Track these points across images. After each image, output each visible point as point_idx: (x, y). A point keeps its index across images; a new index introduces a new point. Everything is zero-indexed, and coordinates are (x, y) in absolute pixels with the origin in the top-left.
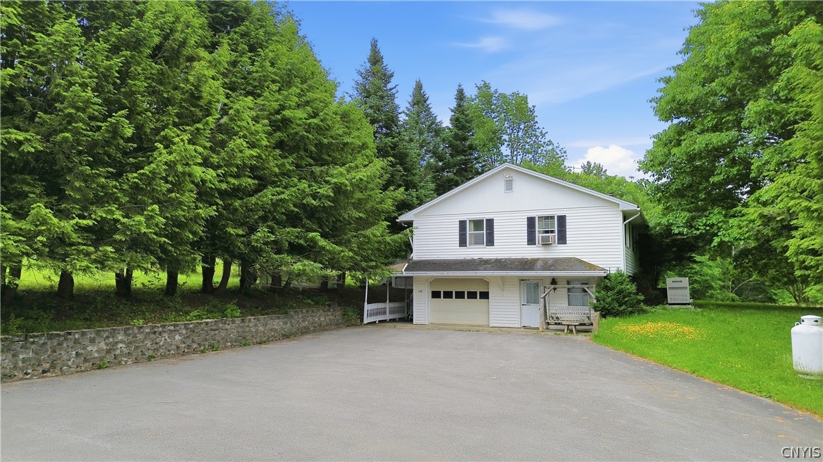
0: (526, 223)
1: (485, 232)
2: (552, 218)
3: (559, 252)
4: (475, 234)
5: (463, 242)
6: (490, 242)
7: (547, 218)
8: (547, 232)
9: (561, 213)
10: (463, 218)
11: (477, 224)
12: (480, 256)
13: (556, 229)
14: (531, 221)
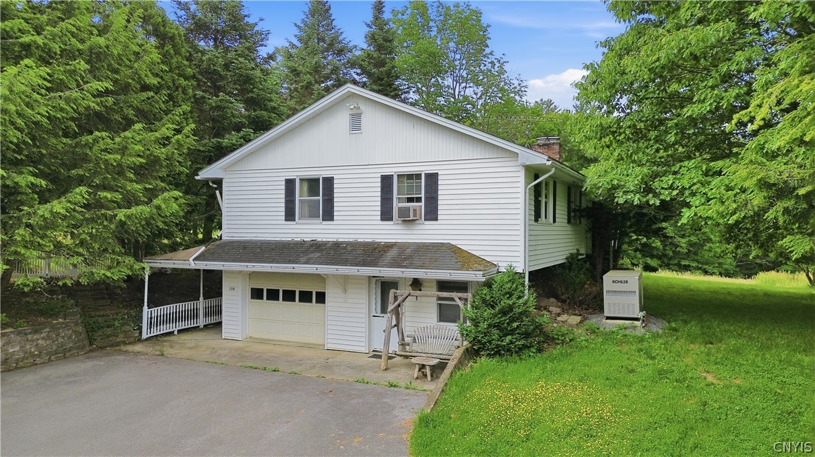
0: (379, 185)
1: (320, 198)
2: (418, 176)
3: (426, 233)
4: (309, 201)
5: (290, 215)
6: (329, 215)
7: (410, 177)
8: (410, 200)
9: (431, 169)
10: (291, 175)
11: (312, 184)
12: (313, 237)
13: (423, 195)
14: (386, 181)
